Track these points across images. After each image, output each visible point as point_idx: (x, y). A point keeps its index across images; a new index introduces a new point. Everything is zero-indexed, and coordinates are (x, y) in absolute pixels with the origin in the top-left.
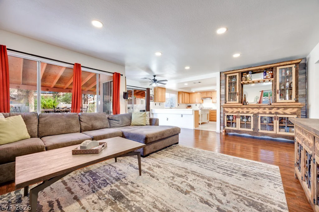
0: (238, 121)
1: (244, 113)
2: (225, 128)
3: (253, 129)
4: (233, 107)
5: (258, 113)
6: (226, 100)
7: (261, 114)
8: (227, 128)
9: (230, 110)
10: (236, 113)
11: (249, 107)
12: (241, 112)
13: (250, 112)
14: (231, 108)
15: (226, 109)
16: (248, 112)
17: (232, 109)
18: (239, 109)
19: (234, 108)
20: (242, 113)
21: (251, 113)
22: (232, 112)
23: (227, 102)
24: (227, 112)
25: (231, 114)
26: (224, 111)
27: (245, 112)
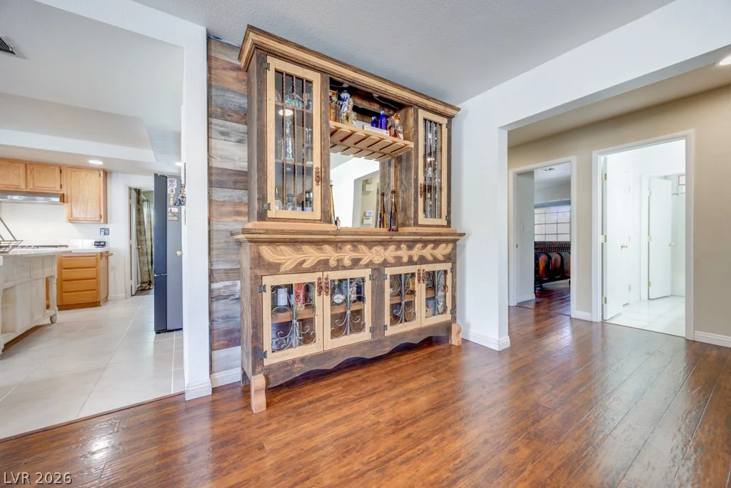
0: (323, 307)
1: (344, 268)
2: (267, 362)
3: (372, 330)
4: (303, 242)
5: (385, 264)
6: (263, 199)
7: (392, 265)
8: (272, 359)
9: (287, 257)
10: (313, 270)
11: (360, 242)
12: (333, 263)
13: (363, 263)
14: (293, 243)
15: (268, 253)
16: (355, 263)
17: (299, 250)
18: (326, 247)
19: (306, 248)
20: (340, 266)
21: (367, 266)
22: (298, 269)
23: (270, 214)
24: (274, 268)
25: (295, 279)
26: (258, 261)
27: (347, 262)
